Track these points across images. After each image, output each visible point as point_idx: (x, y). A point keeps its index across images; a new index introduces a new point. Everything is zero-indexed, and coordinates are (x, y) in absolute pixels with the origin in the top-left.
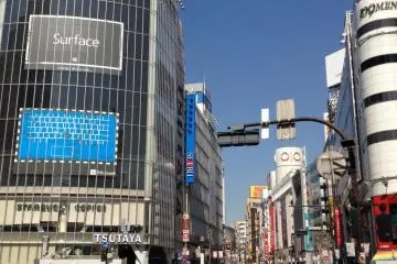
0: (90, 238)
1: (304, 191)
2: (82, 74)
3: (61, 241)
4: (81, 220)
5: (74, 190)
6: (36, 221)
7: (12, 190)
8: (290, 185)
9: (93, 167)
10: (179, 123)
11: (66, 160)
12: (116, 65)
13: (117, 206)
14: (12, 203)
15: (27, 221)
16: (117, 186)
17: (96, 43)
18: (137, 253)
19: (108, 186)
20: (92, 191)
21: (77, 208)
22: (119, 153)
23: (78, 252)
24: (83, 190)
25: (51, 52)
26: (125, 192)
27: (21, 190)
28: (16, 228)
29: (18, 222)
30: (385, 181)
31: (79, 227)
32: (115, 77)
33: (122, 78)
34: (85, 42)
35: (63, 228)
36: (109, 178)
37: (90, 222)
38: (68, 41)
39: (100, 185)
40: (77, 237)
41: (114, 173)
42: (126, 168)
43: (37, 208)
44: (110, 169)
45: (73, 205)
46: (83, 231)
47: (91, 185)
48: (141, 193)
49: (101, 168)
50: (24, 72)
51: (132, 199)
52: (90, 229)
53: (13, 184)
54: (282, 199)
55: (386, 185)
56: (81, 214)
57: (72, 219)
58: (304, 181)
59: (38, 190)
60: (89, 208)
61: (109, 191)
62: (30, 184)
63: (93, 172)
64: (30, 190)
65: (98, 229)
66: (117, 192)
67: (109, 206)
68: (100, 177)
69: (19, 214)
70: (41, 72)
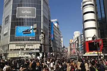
0: (30, 51)
1: (79, 40)
2: (28, 19)
3: (25, 52)
4: (28, 48)
5: (27, 42)
6: (20, 48)
7: (15, 42)
8: (77, 39)
9: (30, 37)
10: (49, 28)
11: (25, 36)
12: (35, 17)
13: (35, 45)
14: (15, 45)
15: (18, 48)
16: (35, 41)
17: (30, 12)
18: (40, 54)
19: (34, 41)
20: (30, 42)
21: (28, 45)
22: (36, 34)
23: (28, 54)
24: (29, 42)
25: (21, 15)
26: (37, 42)
27: (17, 42)
28: (16, 50)
29: (16, 48)
30: (87, 38)
31: (28, 49)
32: (34, 19)
33: (36, 19)
34: (28, 12)
35: (25, 49)
36: (34, 39)
37: (30, 48)
38: (24, 12)
39: (32, 41)
40: (28, 51)
41: (35, 38)
42: (37, 37)
43: (20, 45)
44: (34, 37)
45: (27, 45)
46: (29, 50)
47: (30, 41)
48: (40, 42)
49: (32, 37)
50: (16, 19)
51: (39, 43)
52: (30, 49)
53: (15, 41)
54: (75, 42)
55: (88, 39)
56: (28, 46)
57: (27, 48)
58: (79, 38)
59: (20, 42)
60: (30, 45)
61: (34, 42)
62: (18, 41)
63: (30, 38)
64: (18, 42)
65: (32, 49)
66: (36, 42)
67: (34, 45)
68: (32, 39)
69: (16, 47)
70: (19, 19)
